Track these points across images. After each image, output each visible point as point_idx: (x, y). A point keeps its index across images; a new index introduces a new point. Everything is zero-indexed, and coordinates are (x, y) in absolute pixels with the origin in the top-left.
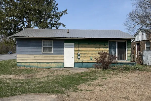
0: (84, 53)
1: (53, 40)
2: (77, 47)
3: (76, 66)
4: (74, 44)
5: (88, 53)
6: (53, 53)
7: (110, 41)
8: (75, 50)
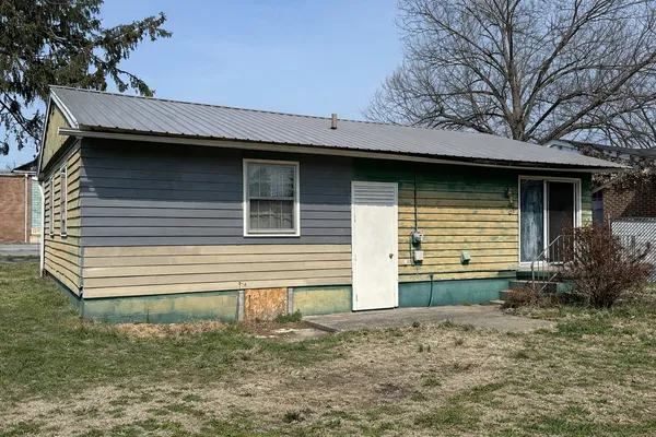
0: (436, 231)
1: (297, 163)
2: (407, 205)
3: (404, 300)
4: (396, 185)
5: (450, 231)
6: (298, 235)
7: (523, 177)
8: (402, 216)
